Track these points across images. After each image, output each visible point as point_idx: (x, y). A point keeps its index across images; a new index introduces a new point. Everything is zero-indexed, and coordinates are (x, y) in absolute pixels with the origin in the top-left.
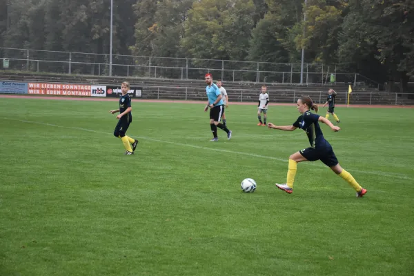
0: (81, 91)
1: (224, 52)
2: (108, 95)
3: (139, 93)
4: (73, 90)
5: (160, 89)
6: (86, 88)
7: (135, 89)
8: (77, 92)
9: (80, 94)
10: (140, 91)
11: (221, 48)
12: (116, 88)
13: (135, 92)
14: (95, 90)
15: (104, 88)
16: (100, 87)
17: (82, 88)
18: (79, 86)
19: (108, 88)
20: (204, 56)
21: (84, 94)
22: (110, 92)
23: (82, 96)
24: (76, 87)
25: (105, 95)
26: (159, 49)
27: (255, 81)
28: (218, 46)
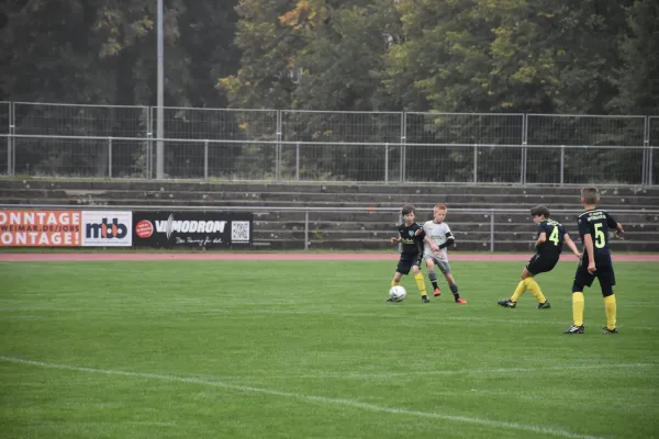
0: (49, 229)
1: (534, 87)
2: (139, 243)
3: (240, 231)
4: (21, 228)
5: (313, 216)
6: (64, 218)
7: (229, 218)
8: (33, 234)
9: (44, 240)
10: (246, 225)
11: (524, 74)
12: (163, 216)
13: (228, 228)
14: (96, 227)
15: (125, 218)
16: (110, 215)
17: (52, 219)
18: (42, 215)
19: (137, 218)
20: (467, 103)
21: (56, 239)
22: (145, 229)
23: (52, 248)
24: (29, 218)
25: (128, 241)
26: (317, 82)
27: (638, 180)
28: (512, 66)
